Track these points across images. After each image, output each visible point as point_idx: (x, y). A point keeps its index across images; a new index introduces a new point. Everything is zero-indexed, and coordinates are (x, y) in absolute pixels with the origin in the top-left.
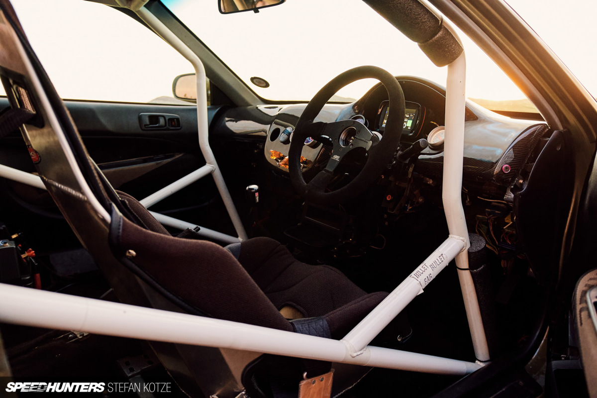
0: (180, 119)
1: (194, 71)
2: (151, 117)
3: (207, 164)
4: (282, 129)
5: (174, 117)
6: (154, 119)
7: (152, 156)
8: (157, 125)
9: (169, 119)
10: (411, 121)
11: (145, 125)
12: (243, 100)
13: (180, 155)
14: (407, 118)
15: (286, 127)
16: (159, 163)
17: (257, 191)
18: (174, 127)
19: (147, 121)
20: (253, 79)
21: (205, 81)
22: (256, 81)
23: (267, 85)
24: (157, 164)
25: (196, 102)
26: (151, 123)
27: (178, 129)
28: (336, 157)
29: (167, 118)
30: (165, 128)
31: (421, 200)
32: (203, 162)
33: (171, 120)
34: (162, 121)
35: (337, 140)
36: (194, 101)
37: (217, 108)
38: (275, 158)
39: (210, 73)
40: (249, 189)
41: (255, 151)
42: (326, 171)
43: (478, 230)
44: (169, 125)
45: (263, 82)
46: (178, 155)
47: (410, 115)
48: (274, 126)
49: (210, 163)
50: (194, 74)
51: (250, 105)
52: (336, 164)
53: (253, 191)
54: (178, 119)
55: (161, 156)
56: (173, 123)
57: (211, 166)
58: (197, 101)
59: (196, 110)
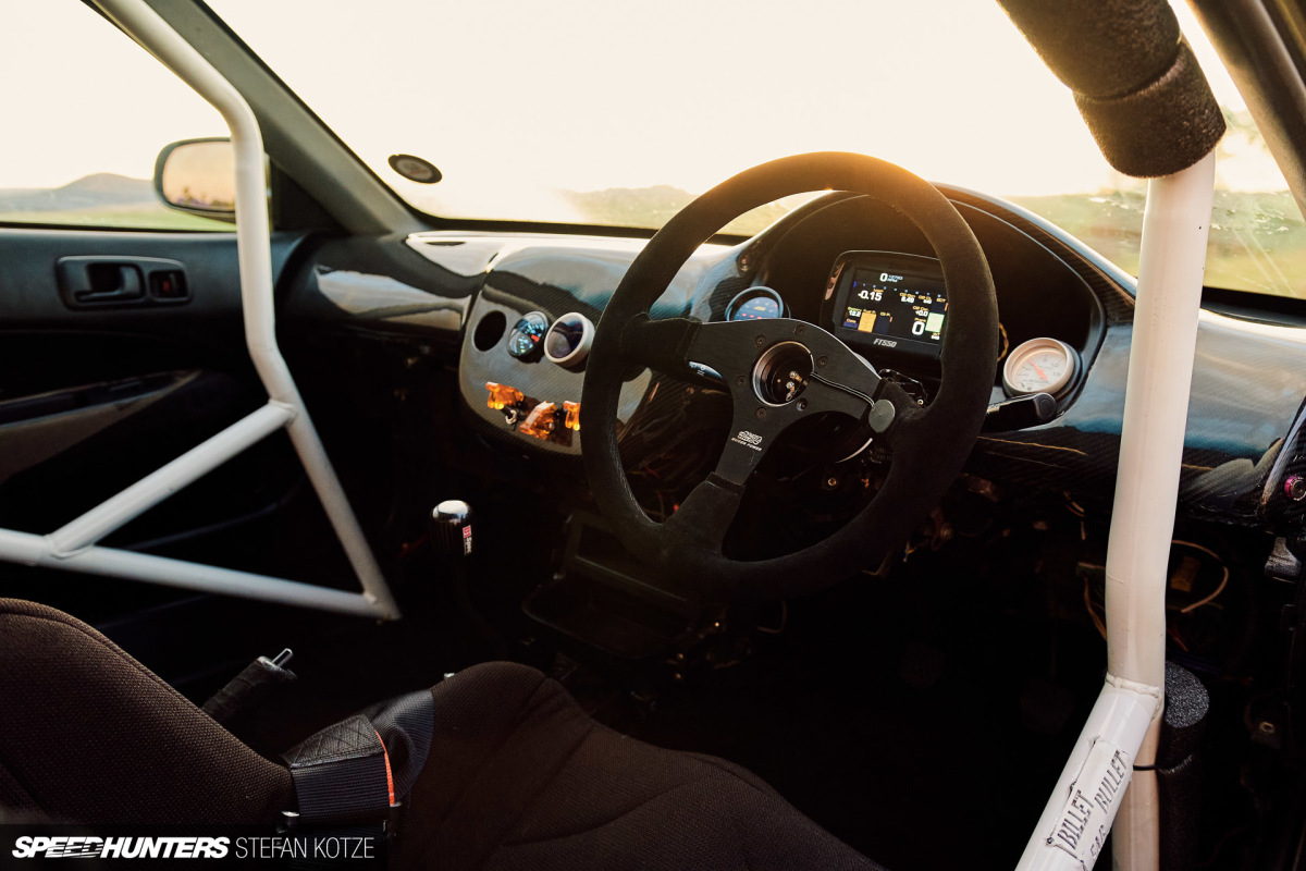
0: (187, 273)
1: (226, 132)
2: (94, 269)
3: (271, 401)
4: (512, 317)
5: (168, 268)
6: (106, 275)
7: (103, 384)
8: (116, 293)
9: (154, 275)
10: (942, 317)
11: (79, 294)
12: (366, 216)
13: (188, 379)
14: (926, 306)
15: (523, 311)
16: (128, 405)
17: (465, 522)
18: (167, 296)
19: (83, 281)
20: (395, 161)
21: (259, 162)
22: (406, 166)
23: (435, 176)
24: (121, 408)
25: (233, 221)
26: (96, 286)
27: (181, 304)
28: (749, 439)
29: (146, 272)
30: (141, 300)
31: (945, 533)
32: (257, 396)
33: (160, 276)
34: (130, 280)
35: (746, 382)
36: (228, 215)
37: (294, 239)
38: (501, 406)
39: (275, 142)
40: (441, 514)
41: (410, 361)
42: (715, 480)
43: (1093, 607)
44: (153, 291)
45: (423, 167)
46: (184, 376)
47: (934, 298)
48: (484, 307)
49: (282, 399)
50: (227, 140)
51: (388, 232)
52: (753, 462)
53: (455, 521)
54: (179, 274)
55: (132, 381)
56: (166, 285)
57: (283, 407)
58: (238, 216)
59: (233, 244)
